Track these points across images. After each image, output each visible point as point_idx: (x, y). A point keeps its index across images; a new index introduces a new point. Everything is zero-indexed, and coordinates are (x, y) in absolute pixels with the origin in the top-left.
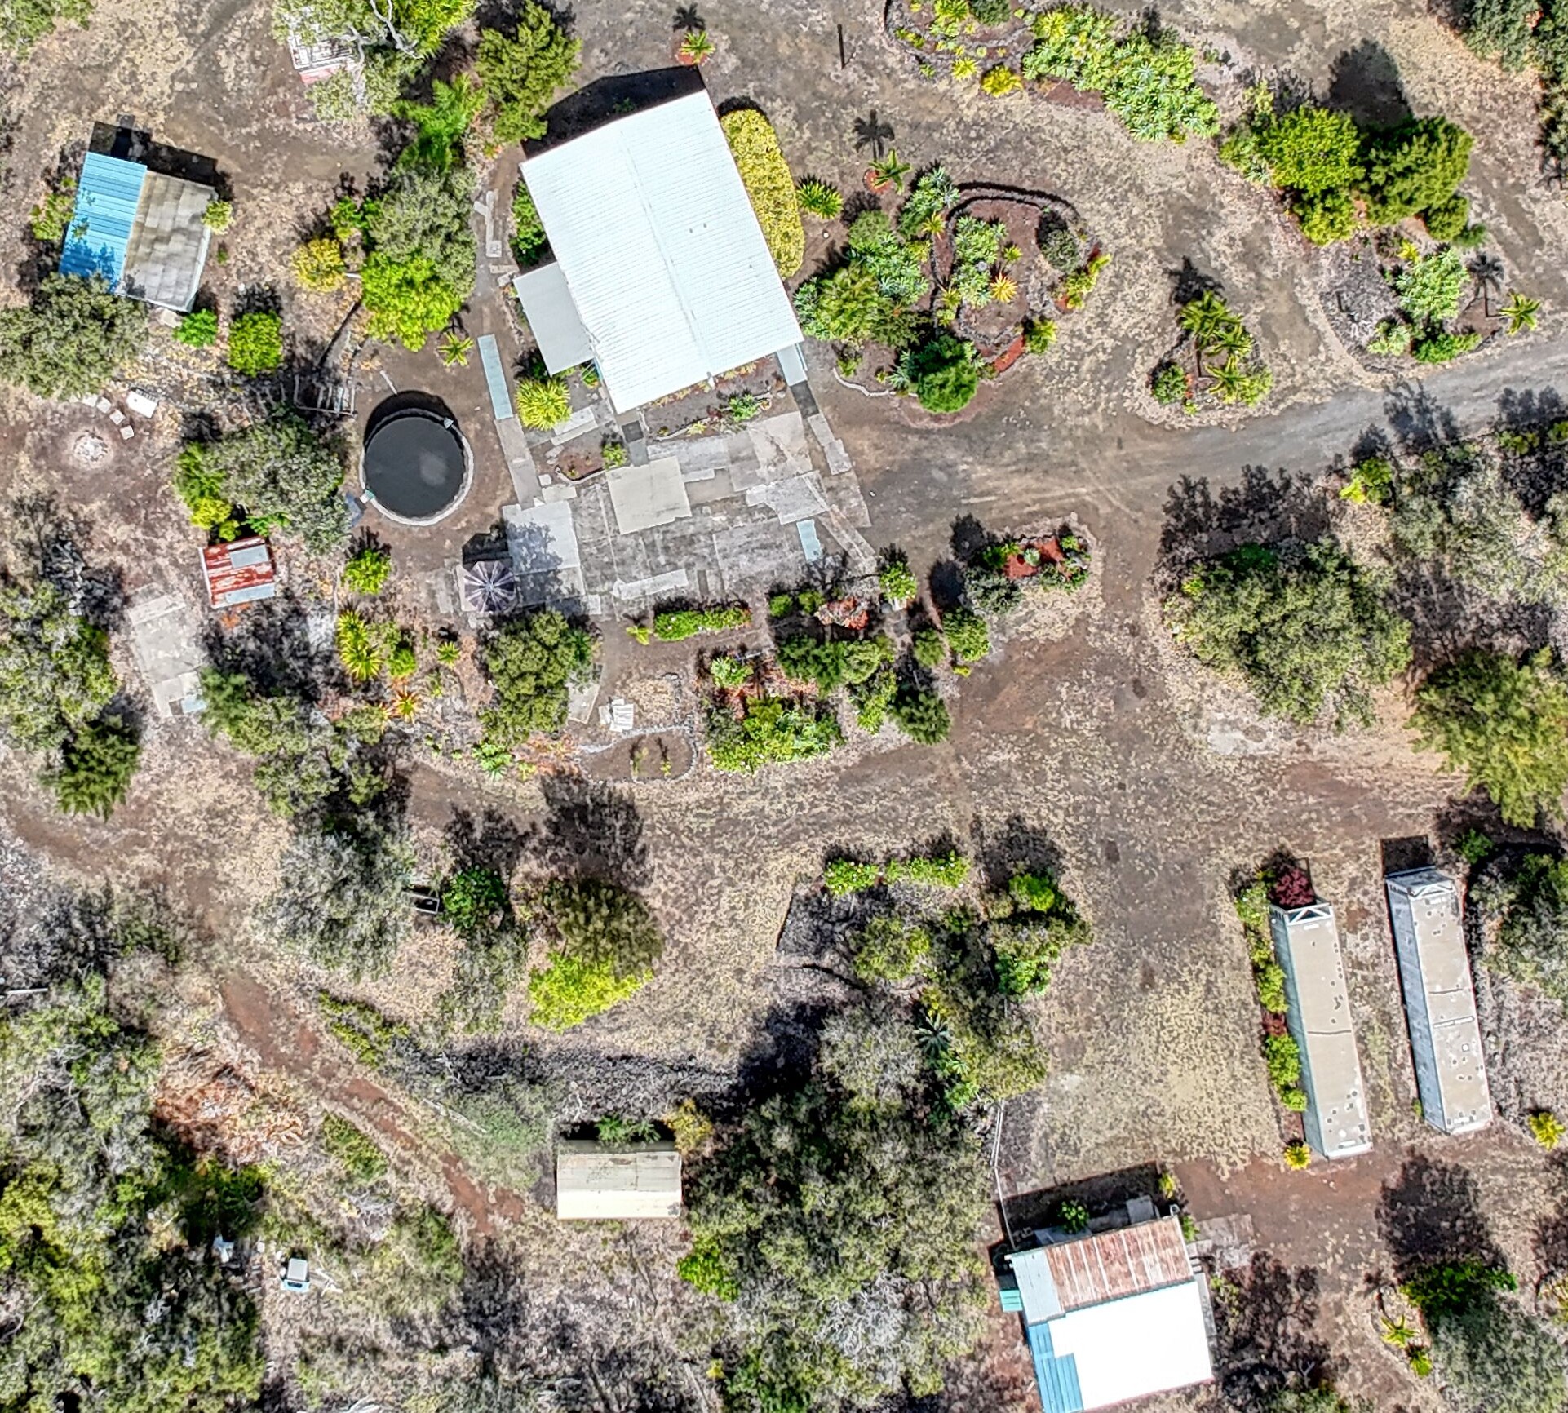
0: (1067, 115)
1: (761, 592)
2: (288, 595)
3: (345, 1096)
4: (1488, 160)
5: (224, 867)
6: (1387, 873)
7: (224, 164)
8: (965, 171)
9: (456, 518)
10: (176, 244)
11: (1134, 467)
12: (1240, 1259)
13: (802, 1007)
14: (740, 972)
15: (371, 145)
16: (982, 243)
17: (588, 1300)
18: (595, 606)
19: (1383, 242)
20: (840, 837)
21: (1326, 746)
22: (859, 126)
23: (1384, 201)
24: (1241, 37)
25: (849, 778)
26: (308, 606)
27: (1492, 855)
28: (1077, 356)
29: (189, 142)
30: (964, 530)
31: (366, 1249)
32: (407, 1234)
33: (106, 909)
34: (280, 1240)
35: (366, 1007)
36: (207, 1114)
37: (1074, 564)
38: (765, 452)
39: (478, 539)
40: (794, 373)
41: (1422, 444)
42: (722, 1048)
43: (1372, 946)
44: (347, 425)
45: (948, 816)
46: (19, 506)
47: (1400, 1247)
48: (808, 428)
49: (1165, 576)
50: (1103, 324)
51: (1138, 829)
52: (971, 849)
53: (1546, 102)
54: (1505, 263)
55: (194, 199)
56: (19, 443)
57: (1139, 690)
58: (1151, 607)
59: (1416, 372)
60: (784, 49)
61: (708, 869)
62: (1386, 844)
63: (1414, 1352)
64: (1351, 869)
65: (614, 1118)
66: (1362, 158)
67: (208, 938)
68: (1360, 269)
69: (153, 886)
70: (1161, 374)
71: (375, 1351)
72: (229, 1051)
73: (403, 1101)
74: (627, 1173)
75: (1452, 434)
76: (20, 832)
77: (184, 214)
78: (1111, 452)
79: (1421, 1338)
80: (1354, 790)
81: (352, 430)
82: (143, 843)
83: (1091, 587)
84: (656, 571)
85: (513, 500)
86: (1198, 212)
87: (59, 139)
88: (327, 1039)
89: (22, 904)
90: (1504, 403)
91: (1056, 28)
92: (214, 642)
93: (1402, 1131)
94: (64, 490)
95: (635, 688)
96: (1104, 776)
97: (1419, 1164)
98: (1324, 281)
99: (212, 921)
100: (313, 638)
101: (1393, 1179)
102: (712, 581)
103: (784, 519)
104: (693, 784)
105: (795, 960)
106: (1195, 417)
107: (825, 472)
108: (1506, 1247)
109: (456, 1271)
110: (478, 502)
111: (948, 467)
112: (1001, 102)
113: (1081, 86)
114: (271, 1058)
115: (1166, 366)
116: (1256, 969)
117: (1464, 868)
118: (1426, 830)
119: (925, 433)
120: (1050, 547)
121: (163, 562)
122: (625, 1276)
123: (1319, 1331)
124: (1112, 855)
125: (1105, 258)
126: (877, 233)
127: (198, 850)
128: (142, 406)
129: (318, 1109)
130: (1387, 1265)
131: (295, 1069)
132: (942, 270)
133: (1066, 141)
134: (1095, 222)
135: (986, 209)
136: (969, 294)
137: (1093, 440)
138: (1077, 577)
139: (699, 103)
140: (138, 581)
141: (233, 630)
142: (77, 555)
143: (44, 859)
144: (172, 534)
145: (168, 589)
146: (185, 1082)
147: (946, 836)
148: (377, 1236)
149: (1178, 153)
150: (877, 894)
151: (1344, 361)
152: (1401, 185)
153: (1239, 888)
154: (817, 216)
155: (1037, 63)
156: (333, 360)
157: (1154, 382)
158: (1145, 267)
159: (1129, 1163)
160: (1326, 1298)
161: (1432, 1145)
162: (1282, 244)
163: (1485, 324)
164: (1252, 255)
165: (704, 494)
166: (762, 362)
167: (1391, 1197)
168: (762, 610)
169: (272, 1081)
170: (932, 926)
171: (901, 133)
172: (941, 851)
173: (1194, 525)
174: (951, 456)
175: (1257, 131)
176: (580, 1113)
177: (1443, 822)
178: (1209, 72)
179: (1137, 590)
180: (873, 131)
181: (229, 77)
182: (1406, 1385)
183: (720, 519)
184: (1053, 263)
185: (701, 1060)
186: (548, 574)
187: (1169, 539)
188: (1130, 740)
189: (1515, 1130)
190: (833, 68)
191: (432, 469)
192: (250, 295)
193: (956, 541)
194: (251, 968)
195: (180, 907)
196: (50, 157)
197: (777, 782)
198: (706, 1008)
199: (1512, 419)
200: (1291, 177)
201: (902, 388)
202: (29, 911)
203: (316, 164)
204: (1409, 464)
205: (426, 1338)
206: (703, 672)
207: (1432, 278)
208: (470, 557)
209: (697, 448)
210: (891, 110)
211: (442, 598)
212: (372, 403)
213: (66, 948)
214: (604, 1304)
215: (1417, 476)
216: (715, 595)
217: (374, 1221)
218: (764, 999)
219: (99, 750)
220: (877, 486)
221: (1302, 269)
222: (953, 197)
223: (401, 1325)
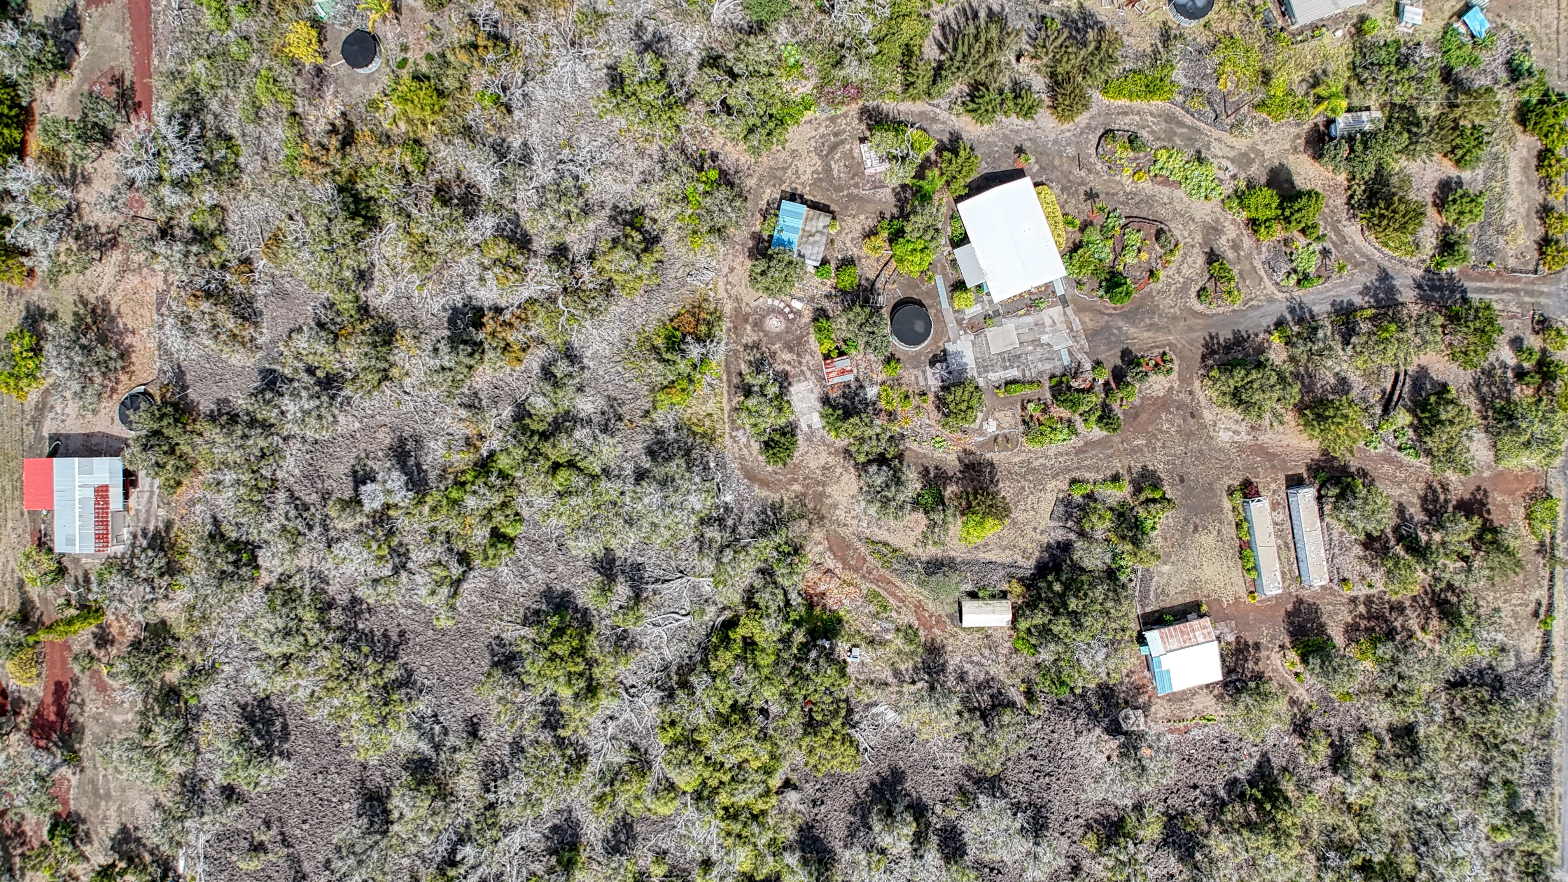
0: (1166, 190)
1: (1046, 377)
2: (857, 379)
3: (876, 581)
4: (1327, 210)
5: (829, 490)
6: (1287, 487)
7: (833, 207)
8: (1127, 211)
9: (926, 347)
10: (817, 237)
11: (1191, 329)
12: (1231, 638)
13: (1059, 543)
14: (1035, 529)
15: (892, 200)
16: (1134, 238)
17: (972, 662)
18: (981, 383)
19: (1286, 242)
20: (1075, 474)
21: (1266, 438)
22: (1086, 194)
23: (1290, 222)
24: (1233, 161)
25: (1079, 451)
26: (866, 384)
27: (1328, 480)
28: (1169, 285)
29: (819, 198)
30: (1126, 354)
31: (883, 643)
32: (901, 635)
33: (781, 507)
34: (848, 641)
35: (885, 544)
36: (822, 588)
37: (1169, 365)
38: (1048, 322)
39: (935, 356)
40: (1060, 291)
41: (1300, 321)
42: (1028, 559)
43: (1281, 516)
44: (883, 311)
45: (1118, 466)
46: (746, 346)
47: (1291, 634)
48: (1065, 313)
49: (1202, 371)
50: (1179, 273)
51: (1192, 469)
52: (1127, 478)
53: (1349, 188)
54: (1333, 250)
55: (824, 220)
56: (746, 321)
57: (1193, 416)
58: (1197, 384)
59: (1298, 293)
60: (1057, 163)
61: (1023, 488)
62: (1287, 477)
63: (1297, 675)
64: (1273, 486)
65: (984, 588)
66: (1281, 206)
67: (822, 518)
68: (1277, 253)
69: (800, 498)
70: (1201, 292)
71: (886, 684)
72: (830, 563)
73: (899, 583)
74: (990, 608)
75: (1313, 317)
76: (746, 477)
77: (821, 225)
78: (1182, 323)
79: (1300, 668)
80: (1275, 455)
81: (885, 312)
82: (796, 480)
83: (1174, 376)
84: (1005, 368)
85: (949, 340)
86: (1215, 229)
87: (766, 197)
88: (869, 558)
89: (746, 505)
90: (1333, 305)
91: (1163, 155)
92: (826, 401)
93: (1293, 589)
94: (765, 339)
95: (996, 414)
96: (1179, 450)
97: (1300, 601)
98: (1263, 257)
99: (824, 511)
100: (869, 396)
101: (1290, 607)
102: (1027, 373)
103: (1055, 348)
104: (1018, 454)
105: (1057, 524)
106: (1214, 310)
107: (1072, 330)
108: (1332, 634)
109: (920, 650)
110: (936, 342)
111: (1119, 329)
112: (1141, 184)
113: (1172, 178)
114: (846, 566)
115: (1203, 289)
116: (1237, 525)
117: (1317, 486)
118: (1303, 471)
119: (1110, 315)
120: (1159, 360)
121: (804, 368)
122: (987, 652)
123: (1261, 666)
124: (1182, 480)
125: (1181, 245)
126: (1093, 234)
127: (818, 483)
128: (797, 305)
129: (865, 586)
130: (1287, 641)
131: (856, 570)
132: (1118, 250)
133: (1166, 200)
134: (1176, 233)
135: (1136, 226)
136: (1130, 258)
137: (1174, 318)
138: (1169, 371)
139: (1026, 183)
140: (794, 376)
141: (833, 395)
142: (770, 365)
143: (756, 487)
144: (808, 357)
145: (806, 379)
146: (812, 575)
147: (1117, 473)
148: (889, 637)
149: (1208, 205)
150: (1090, 496)
151: (1270, 288)
152: (1297, 216)
153: (1231, 493)
154: (1070, 229)
155: (1154, 170)
156: (878, 285)
157: (1199, 296)
158: (1195, 250)
159: (1188, 600)
160: (1264, 653)
161: (1305, 594)
162: (1247, 242)
163: (1326, 274)
164: (1236, 246)
165: (1024, 338)
166: (1047, 285)
167: (1289, 614)
168: (1047, 384)
169: (847, 575)
170: (1111, 509)
171: (1102, 196)
172: (1116, 479)
173: (1213, 352)
174: (1120, 324)
175: (1238, 197)
176: (969, 587)
177: (1309, 468)
178: (1220, 174)
179: (1191, 377)
180: (1091, 195)
181: (835, 172)
182: (1293, 688)
183: (1030, 348)
184: (1162, 247)
185: (1019, 563)
186: (963, 370)
187: (1204, 358)
188: (1188, 435)
189: (1336, 588)
190: (1076, 171)
191: (919, 326)
192: (843, 259)
193: (1122, 357)
194: (839, 530)
195: (811, 506)
196: (763, 204)
197: (1051, 453)
198: (1021, 543)
199: (1336, 311)
200: (1253, 215)
201: (1101, 297)
202: (750, 508)
203: (870, 207)
204: (1296, 329)
205: (907, 679)
206: (1024, 408)
207: (1305, 256)
208: (932, 363)
209: (1021, 320)
210: (1098, 188)
211: (921, 379)
212: (893, 302)
213: (765, 522)
214: (979, 664)
215: (1299, 334)
216: (1028, 378)
217: (887, 631)
218: (1045, 539)
219: (783, 440)
220: (1092, 335)
221: (1255, 252)
222: (1123, 221)
223: (897, 673)
